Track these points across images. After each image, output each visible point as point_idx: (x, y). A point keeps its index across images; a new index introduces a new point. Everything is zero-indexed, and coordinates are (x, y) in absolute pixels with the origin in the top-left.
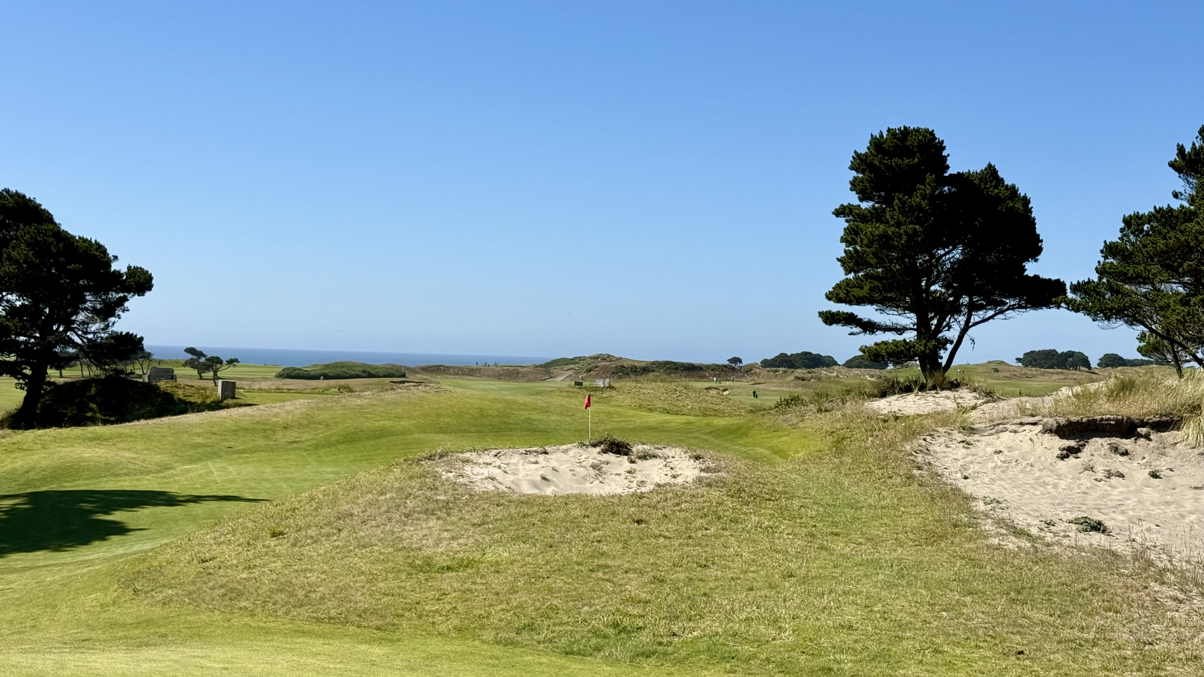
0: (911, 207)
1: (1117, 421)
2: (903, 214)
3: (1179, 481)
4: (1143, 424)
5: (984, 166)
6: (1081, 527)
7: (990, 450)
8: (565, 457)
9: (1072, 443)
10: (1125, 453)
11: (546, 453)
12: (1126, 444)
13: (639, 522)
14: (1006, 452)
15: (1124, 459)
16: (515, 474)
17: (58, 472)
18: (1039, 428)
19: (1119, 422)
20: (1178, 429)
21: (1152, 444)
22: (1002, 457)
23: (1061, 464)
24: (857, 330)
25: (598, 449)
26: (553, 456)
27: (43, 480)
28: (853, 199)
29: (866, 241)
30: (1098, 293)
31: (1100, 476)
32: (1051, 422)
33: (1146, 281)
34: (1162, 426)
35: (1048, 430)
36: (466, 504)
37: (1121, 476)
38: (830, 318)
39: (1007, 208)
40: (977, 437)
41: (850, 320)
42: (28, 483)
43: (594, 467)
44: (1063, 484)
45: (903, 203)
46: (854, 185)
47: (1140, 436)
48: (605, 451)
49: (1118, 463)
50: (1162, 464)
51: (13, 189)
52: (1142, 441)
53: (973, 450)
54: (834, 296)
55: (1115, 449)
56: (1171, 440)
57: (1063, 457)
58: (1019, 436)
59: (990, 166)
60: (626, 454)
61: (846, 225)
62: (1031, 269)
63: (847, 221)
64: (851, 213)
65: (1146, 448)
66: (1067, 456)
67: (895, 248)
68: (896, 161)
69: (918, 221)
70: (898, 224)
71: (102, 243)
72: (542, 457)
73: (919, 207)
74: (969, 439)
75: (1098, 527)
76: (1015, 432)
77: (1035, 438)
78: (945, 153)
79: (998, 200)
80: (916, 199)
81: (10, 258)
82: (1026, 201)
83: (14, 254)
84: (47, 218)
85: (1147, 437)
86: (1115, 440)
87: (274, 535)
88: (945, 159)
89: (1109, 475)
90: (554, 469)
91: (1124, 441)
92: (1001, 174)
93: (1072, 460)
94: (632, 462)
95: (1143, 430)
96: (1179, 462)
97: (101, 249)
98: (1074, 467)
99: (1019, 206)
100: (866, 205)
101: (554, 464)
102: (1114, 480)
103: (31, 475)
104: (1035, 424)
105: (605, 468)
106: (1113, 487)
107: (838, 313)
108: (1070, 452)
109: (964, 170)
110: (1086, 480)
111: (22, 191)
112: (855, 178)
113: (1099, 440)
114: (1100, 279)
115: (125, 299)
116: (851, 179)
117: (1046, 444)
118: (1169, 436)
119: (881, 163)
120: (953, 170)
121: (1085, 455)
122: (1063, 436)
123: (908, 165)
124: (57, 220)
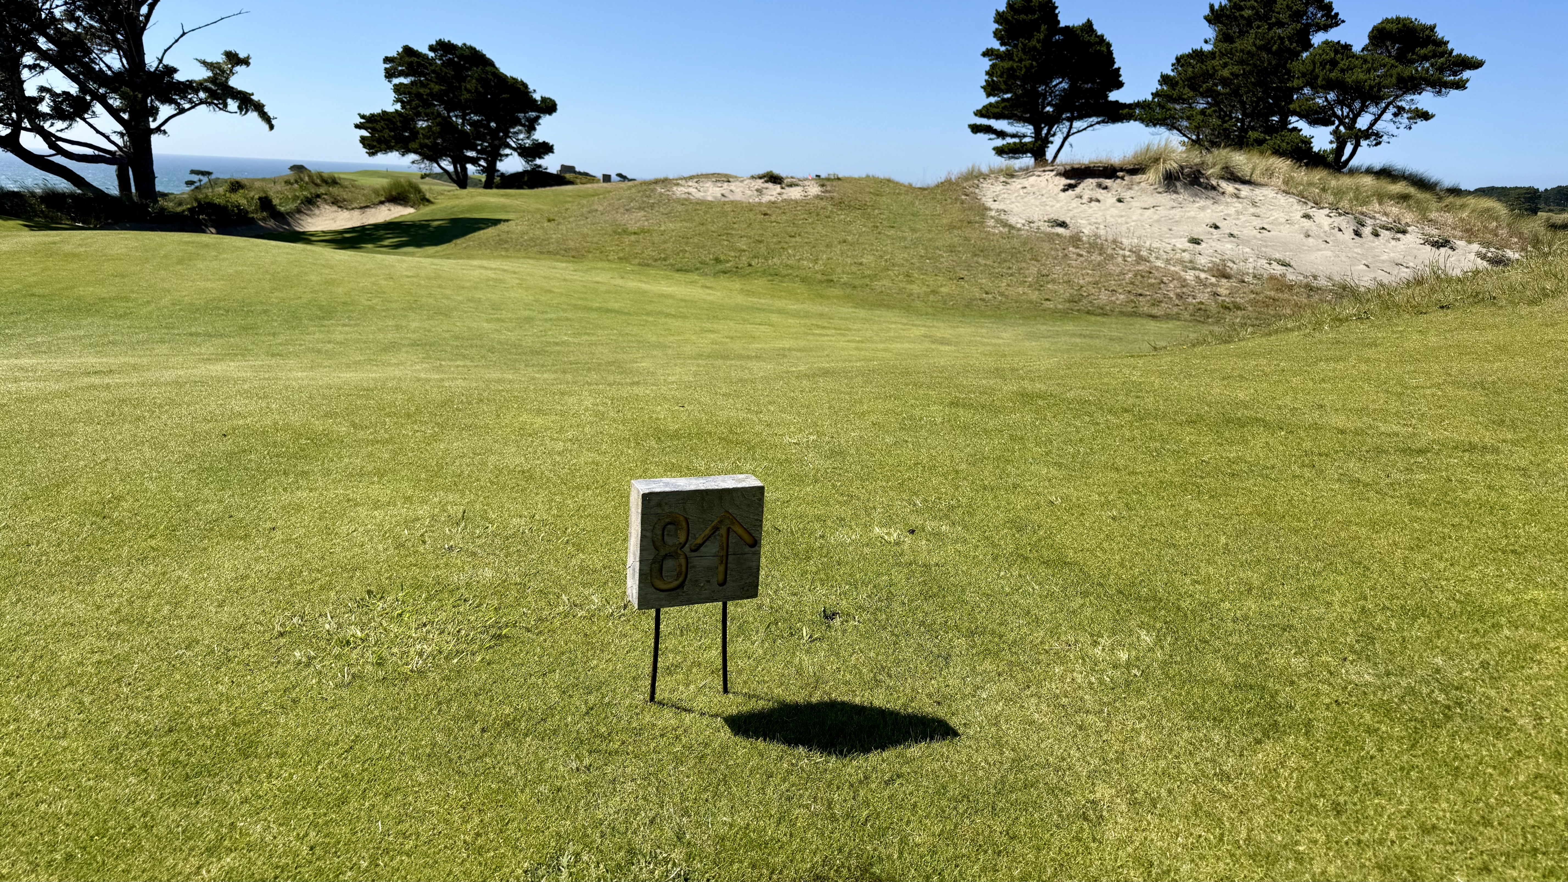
0: (1029, 48)
1: (1104, 167)
2: (1024, 53)
3: (1134, 203)
4: (1121, 170)
5: (1084, 21)
6: (1050, 224)
7: (1020, 186)
8: (741, 184)
9: (1073, 182)
10: (1106, 188)
11: (729, 181)
12: (1108, 182)
13: (765, 214)
14: (1029, 188)
15: (1105, 191)
16: (705, 192)
17: (470, 209)
18: (1054, 173)
19: (1105, 168)
20: (1144, 173)
21: (1125, 182)
22: (1025, 191)
23: (1062, 194)
24: (993, 136)
25: (763, 180)
26: (733, 184)
27: (462, 212)
28: (996, 45)
29: (999, 73)
30: (1150, 108)
31: (1084, 201)
32: (1061, 168)
33: (1184, 101)
34: (1133, 171)
35: (1059, 174)
36: (665, 204)
37: (1098, 201)
38: (976, 129)
39: (1095, 50)
40: (1014, 180)
41: (988, 130)
42: (452, 214)
43: (757, 190)
44: (1058, 205)
45: (1024, 45)
46: (996, 34)
47: (1118, 177)
48: (766, 182)
49: (1100, 194)
50: (1127, 195)
51: (468, 44)
52: (1119, 181)
53: (1008, 186)
54: (980, 113)
55: (1099, 186)
56: (1138, 180)
57: (1064, 190)
58: (1041, 178)
59: (1088, 20)
60: (780, 183)
61: (991, 63)
62: (1114, 96)
63: (990, 60)
64: (992, 55)
65: (1120, 185)
66: (1067, 190)
67: (1018, 78)
68: (1023, 16)
69: (1033, 58)
70: (1021, 61)
71: (525, 81)
72: (726, 184)
73: (1034, 48)
74: (1009, 181)
75: (1063, 224)
76: (1039, 176)
77: (1050, 179)
78: (1057, 11)
79: (1090, 44)
80: (1034, 42)
81: (466, 89)
82: (1109, 45)
83: (468, 86)
84: (491, 64)
85: (1122, 178)
86: (1101, 180)
87: (549, 221)
88: (1057, 15)
89: (1091, 200)
90: (731, 191)
91: (1107, 181)
92: (1095, 27)
93: (1070, 192)
94: (782, 188)
95: (1120, 174)
96: (1139, 193)
97: (525, 86)
98: (1070, 196)
99: (1104, 49)
100: (1003, 49)
101: (733, 188)
102: (1093, 204)
103: (455, 209)
104: (1052, 171)
105: (764, 191)
106: (1090, 207)
107: (981, 125)
108: (1071, 187)
109: (1070, 24)
110: (1075, 203)
111: (474, 45)
112: (997, 29)
113: (1091, 180)
114: (1153, 98)
115: (538, 118)
116: (994, 29)
117: (1056, 183)
118: (1137, 178)
119: (1012, 17)
120: (1062, 25)
121: (1078, 190)
122: (1067, 178)
123: (1031, 20)
124: (497, 65)
